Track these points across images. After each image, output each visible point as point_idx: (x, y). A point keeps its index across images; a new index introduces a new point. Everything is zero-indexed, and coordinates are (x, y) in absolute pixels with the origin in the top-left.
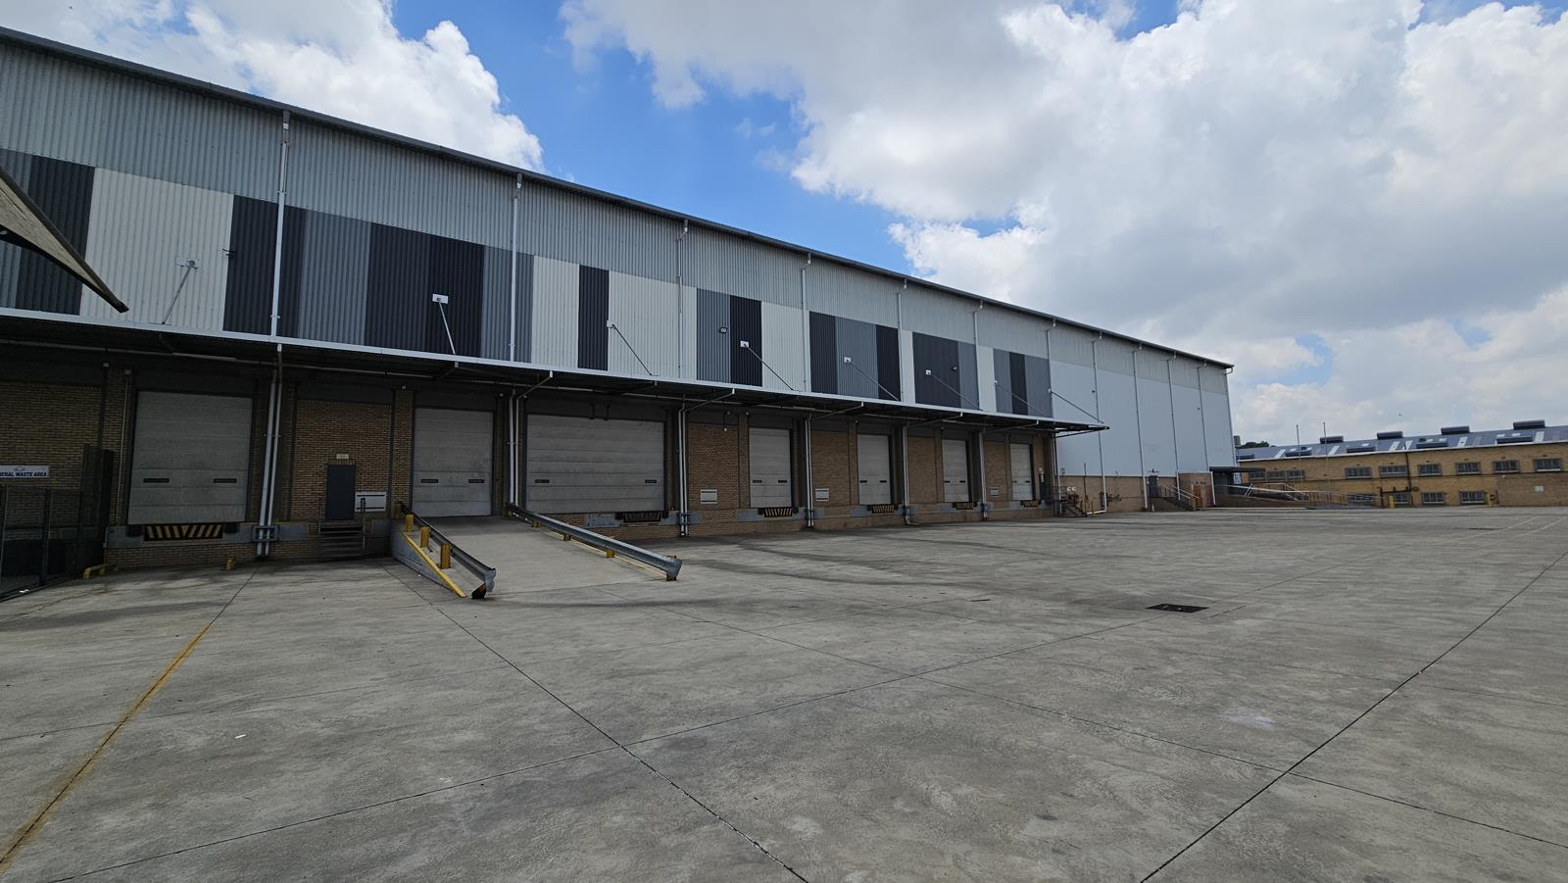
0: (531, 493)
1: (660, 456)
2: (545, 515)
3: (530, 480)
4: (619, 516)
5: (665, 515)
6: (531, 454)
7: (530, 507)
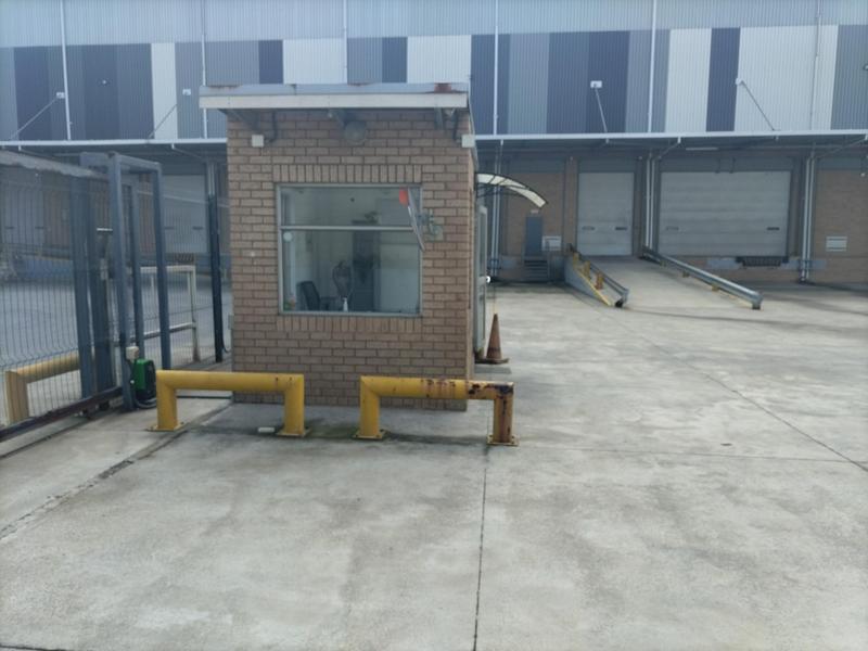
0: (663, 239)
1: (784, 205)
2: (673, 257)
3: (662, 227)
4: (739, 259)
5: (786, 260)
6: (663, 205)
7: (662, 250)
